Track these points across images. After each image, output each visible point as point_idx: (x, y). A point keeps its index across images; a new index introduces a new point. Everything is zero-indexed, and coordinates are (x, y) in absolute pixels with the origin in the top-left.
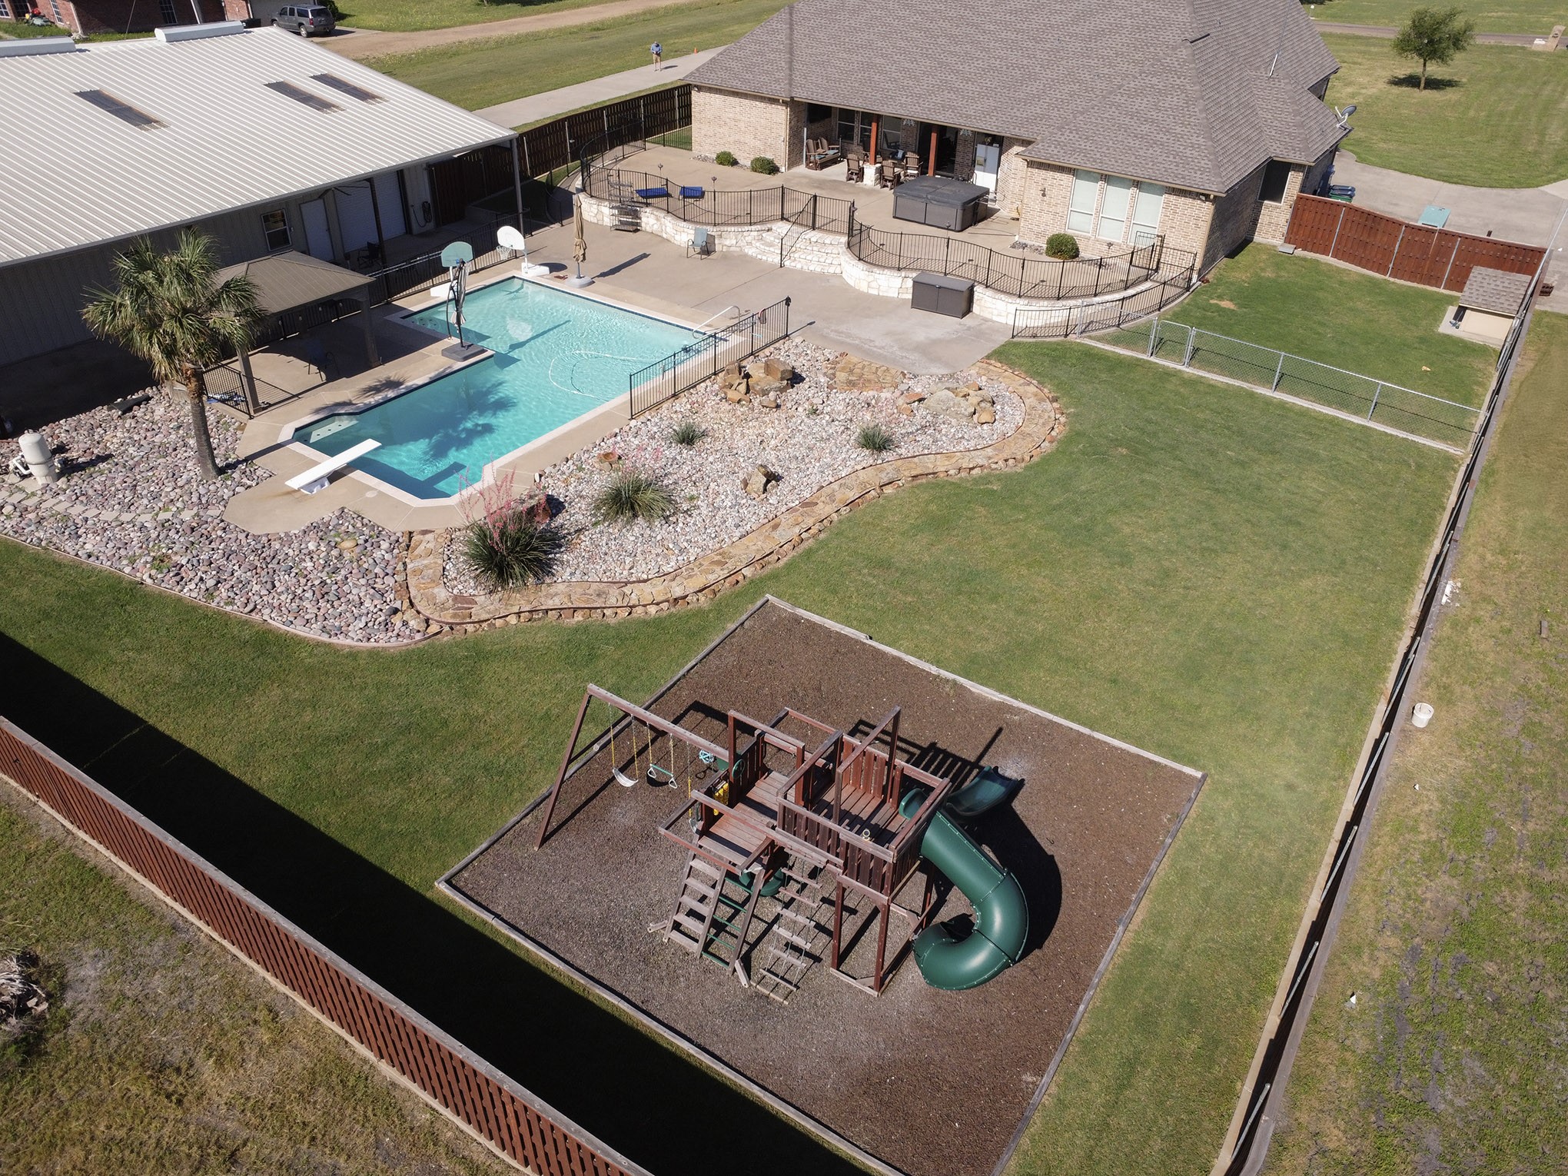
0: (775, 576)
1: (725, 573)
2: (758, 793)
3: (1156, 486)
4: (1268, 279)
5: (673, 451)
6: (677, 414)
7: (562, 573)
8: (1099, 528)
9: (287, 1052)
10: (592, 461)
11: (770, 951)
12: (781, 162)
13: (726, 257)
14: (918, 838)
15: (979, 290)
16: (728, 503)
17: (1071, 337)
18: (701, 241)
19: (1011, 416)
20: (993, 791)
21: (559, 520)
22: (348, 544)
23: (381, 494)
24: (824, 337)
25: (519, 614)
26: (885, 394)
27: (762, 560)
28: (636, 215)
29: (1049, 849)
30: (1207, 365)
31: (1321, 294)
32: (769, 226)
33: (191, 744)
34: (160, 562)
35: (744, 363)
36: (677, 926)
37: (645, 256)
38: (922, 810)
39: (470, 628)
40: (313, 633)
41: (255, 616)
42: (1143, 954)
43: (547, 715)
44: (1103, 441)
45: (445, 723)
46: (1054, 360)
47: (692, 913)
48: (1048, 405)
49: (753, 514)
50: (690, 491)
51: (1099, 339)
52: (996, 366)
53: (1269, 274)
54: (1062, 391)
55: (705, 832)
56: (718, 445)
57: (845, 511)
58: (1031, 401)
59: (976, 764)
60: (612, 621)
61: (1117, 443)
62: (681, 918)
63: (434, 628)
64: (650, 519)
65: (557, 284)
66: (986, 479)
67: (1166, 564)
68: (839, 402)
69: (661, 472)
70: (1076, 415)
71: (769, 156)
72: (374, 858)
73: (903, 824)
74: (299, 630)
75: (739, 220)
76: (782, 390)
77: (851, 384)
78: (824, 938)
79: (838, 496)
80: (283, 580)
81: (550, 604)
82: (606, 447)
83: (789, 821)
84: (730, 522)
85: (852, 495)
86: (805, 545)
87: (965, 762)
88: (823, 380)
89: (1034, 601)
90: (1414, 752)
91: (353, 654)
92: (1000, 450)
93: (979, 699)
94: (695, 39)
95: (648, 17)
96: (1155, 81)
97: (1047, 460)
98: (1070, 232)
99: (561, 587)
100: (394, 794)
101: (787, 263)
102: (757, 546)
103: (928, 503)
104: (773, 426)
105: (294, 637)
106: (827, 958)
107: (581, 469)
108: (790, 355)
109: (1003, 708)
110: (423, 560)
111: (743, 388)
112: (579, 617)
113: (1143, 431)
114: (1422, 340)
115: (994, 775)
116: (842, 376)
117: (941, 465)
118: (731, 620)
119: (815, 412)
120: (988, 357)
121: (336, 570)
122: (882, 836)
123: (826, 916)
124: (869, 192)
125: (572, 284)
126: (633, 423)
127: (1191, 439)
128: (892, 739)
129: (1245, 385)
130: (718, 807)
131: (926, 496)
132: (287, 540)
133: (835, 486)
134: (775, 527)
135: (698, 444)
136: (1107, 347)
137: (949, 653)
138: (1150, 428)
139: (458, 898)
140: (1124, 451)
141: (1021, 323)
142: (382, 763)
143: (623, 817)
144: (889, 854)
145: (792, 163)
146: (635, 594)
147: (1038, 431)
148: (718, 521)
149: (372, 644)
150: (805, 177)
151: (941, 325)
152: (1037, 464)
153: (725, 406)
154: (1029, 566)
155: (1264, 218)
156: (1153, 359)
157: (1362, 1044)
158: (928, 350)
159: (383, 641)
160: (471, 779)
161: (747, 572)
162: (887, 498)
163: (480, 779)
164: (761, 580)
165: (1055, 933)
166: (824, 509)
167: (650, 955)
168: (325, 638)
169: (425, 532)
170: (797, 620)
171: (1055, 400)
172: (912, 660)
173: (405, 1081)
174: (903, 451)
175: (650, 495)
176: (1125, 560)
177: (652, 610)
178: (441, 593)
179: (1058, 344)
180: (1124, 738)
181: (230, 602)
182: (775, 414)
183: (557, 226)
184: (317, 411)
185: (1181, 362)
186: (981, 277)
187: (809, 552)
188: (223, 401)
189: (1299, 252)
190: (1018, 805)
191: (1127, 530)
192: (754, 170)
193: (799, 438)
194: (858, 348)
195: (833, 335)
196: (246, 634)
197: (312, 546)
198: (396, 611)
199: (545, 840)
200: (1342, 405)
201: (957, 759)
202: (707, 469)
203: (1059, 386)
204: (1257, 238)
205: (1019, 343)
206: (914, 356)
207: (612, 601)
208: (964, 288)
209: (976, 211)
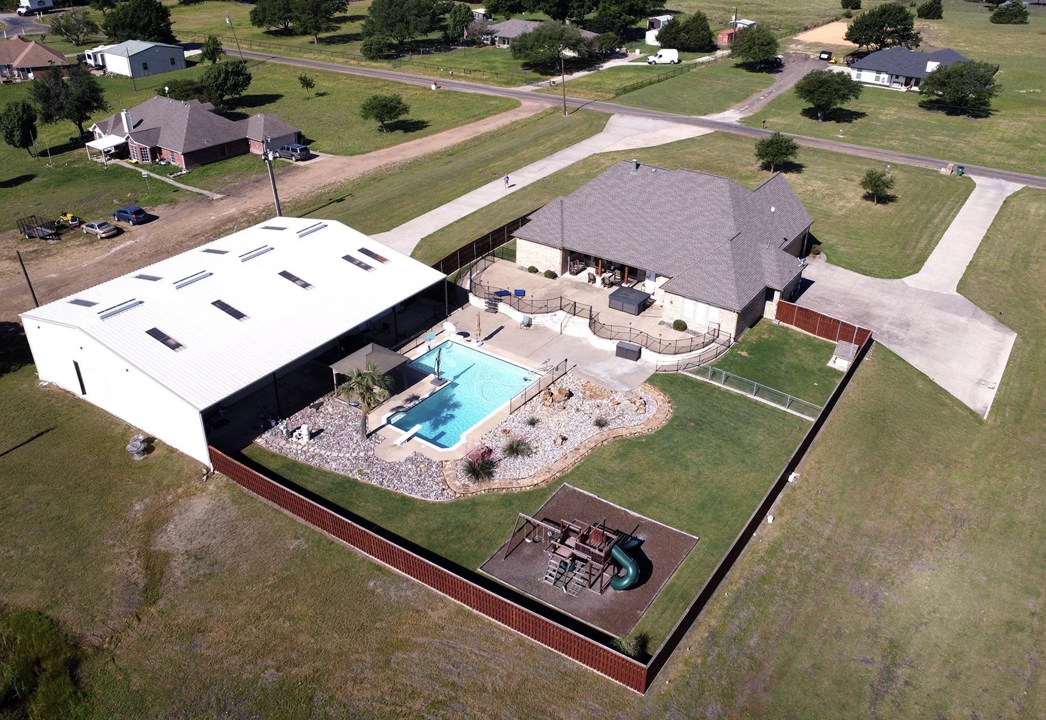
0: (567, 476)
1: (550, 475)
2: (568, 542)
3: (702, 439)
4: (764, 339)
5: (528, 428)
6: (526, 413)
7: (497, 476)
8: (679, 456)
9: (448, 608)
10: (499, 433)
11: (572, 584)
12: (558, 273)
13: (537, 327)
14: (610, 551)
15: (643, 349)
16: (549, 449)
17: (679, 371)
18: (526, 322)
19: (652, 410)
20: (635, 543)
21: (492, 456)
22: (422, 466)
23: (426, 446)
24: (580, 373)
25: (485, 490)
26: (605, 401)
27: (562, 471)
28: (496, 305)
29: (650, 559)
30: (731, 385)
31: (785, 347)
32: (555, 313)
33: (393, 532)
34: (360, 472)
35: (550, 387)
36: (546, 578)
37: (502, 328)
38: (611, 544)
39: (470, 495)
40: (418, 497)
41: (398, 491)
42: (673, 585)
43: (499, 523)
44: (685, 420)
45: (469, 525)
46: (671, 383)
47: (550, 575)
48: (666, 405)
49: (558, 453)
50: (536, 445)
51: (690, 372)
52: (648, 386)
53: (766, 336)
54: (673, 398)
55: (554, 552)
56: (543, 425)
57: (590, 451)
58: (660, 403)
59: (631, 536)
60: (515, 492)
61: (691, 421)
62: (547, 576)
63: (458, 495)
64: (523, 456)
65: (467, 344)
66: (640, 438)
67: (701, 469)
68: (587, 405)
69: (524, 437)
70: (677, 409)
71: (552, 270)
72: (457, 562)
73: (606, 549)
74: (413, 496)
75: (543, 310)
76: (566, 400)
77: (591, 397)
78: (586, 582)
79: (587, 446)
80: (403, 478)
81: (494, 487)
82: (504, 426)
83: (577, 547)
84: (551, 457)
85: (592, 445)
86: (576, 465)
87: (627, 535)
88: (581, 395)
89: (653, 483)
90: (765, 531)
91: (434, 504)
92: (646, 425)
93: (632, 516)
94: (505, 163)
95: (476, 142)
96: (716, 258)
97: (664, 429)
98: (683, 319)
99: (497, 481)
100: (458, 546)
101: (563, 332)
102: (560, 465)
103: (619, 447)
104: (563, 417)
105: (413, 498)
106: (587, 586)
107: (496, 436)
108: (568, 383)
109: (640, 519)
110: (448, 471)
111: (551, 400)
112: (504, 491)
113: (700, 415)
114: (820, 370)
115: (636, 539)
116: (588, 393)
117: (625, 432)
118: (553, 491)
119: (578, 410)
120: (645, 382)
121: (421, 475)
122: (601, 551)
123: (587, 576)
124: (599, 290)
125: (474, 344)
126: (511, 416)
127: (719, 418)
128: (603, 527)
129: (744, 393)
130: (558, 544)
131: (618, 445)
132: (400, 464)
133: (586, 442)
134: (566, 458)
135: (536, 425)
136: (693, 376)
137: (624, 501)
138: (704, 414)
139: (484, 573)
140: (693, 424)
141: (660, 364)
142: (452, 537)
143: (527, 551)
144: (603, 554)
145: (563, 272)
146: (522, 483)
147: (661, 416)
148: (546, 456)
149: (439, 500)
150: (569, 280)
151: (628, 365)
152: (660, 431)
153: (545, 408)
154: (652, 471)
155: (766, 308)
156: (711, 382)
157: (726, 604)
158: (622, 379)
159: (441, 499)
160: (480, 541)
161: (557, 475)
162: (604, 446)
163: (483, 541)
164: (562, 477)
165: (650, 580)
166: (583, 451)
167: (539, 586)
168: (423, 498)
169: (447, 461)
170: (575, 491)
171: (669, 402)
172: (612, 504)
173: (481, 614)
174: (610, 427)
175: (523, 447)
176: (687, 468)
177: (528, 488)
178: (458, 484)
179: (674, 374)
180: (676, 528)
181: (389, 487)
182: (564, 411)
183: (460, 309)
184: (392, 410)
185: (720, 383)
186: (644, 343)
187: (578, 467)
188: (355, 406)
189: (781, 323)
190: (642, 547)
191: (689, 456)
192: (546, 276)
193: (572, 422)
194: (594, 378)
195: (584, 372)
196: (398, 497)
197: (410, 466)
198: (444, 489)
199: (506, 557)
200: (779, 402)
201: (625, 534)
202: (540, 436)
203: (672, 396)
204: (765, 316)
205: (659, 374)
206: (616, 382)
207: (515, 486)
208: (637, 350)
209: (644, 304)
